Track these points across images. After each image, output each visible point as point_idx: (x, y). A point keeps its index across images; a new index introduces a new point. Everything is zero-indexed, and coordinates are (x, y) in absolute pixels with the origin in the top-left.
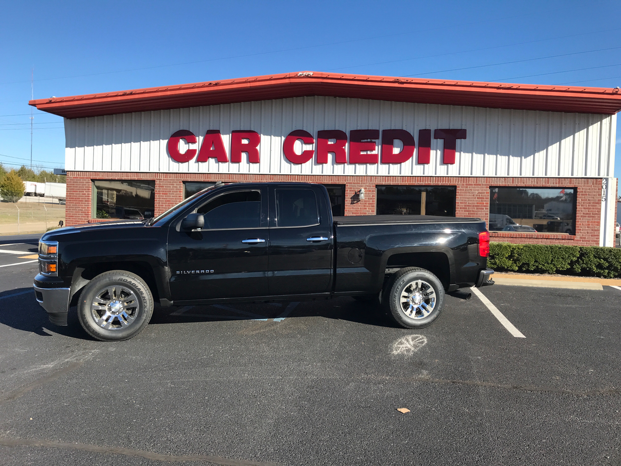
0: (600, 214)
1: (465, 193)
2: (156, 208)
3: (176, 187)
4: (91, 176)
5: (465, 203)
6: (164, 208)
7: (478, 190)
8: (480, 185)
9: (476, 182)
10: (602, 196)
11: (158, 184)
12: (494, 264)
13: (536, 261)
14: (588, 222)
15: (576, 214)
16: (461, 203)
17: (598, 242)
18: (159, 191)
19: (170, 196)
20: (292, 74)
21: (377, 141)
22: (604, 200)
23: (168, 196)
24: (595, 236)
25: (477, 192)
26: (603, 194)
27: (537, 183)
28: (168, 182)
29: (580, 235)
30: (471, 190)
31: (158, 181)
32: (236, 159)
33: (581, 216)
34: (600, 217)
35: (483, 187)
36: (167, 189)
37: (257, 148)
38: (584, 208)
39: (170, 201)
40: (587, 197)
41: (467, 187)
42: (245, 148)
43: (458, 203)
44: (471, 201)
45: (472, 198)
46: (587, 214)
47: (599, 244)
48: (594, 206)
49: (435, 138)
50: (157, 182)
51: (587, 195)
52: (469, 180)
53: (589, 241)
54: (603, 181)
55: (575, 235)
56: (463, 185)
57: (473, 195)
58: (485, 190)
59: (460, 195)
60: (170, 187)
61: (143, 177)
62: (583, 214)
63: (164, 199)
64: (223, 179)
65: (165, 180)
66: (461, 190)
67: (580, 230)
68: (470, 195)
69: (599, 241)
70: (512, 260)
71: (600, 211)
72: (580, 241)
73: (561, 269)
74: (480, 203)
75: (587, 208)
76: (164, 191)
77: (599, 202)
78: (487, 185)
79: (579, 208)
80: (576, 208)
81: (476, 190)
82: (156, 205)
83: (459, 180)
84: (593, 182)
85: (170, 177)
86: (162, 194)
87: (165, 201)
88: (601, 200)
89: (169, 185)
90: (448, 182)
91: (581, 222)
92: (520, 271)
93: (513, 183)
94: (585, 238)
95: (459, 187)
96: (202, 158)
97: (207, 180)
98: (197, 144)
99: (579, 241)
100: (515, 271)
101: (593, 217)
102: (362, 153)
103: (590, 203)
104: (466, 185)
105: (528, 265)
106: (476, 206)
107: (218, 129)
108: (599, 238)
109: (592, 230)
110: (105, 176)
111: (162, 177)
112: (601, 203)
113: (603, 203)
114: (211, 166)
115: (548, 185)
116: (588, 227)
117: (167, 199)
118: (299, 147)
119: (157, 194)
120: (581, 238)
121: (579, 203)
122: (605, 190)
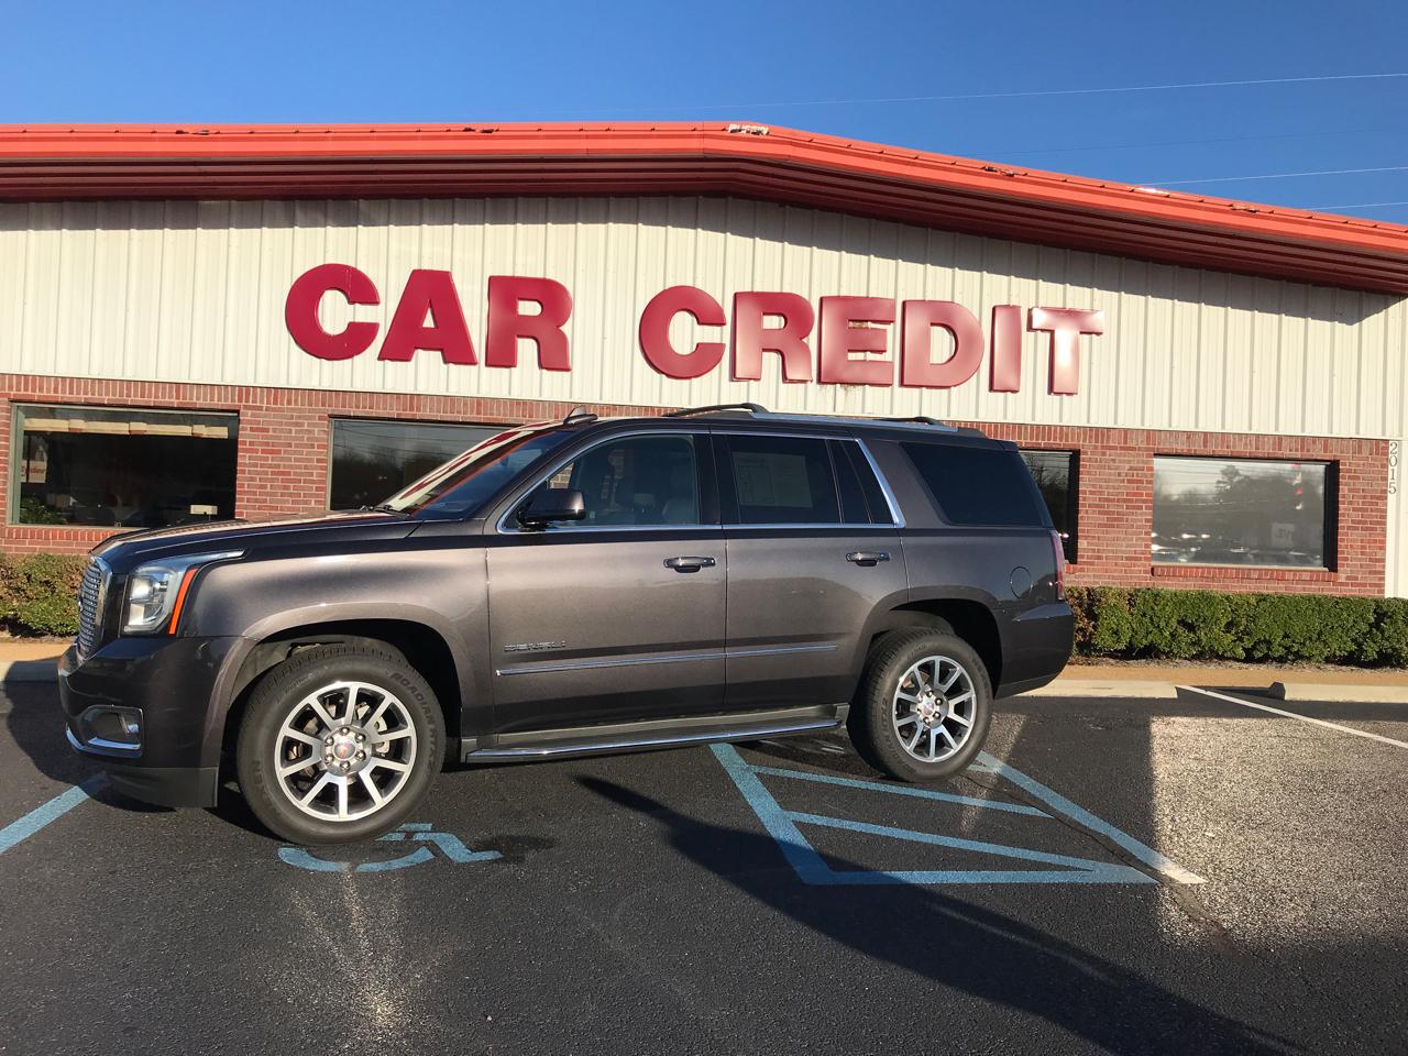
0: (1385, 524)
1: (1099, 467)
2: (241, 493)
3: (309, 432)
4: (11, 388)
5: (1101, 493)
6: (267, 494)
7: (1129, 462)
8: (1133, 449)
9: (1125, 442)
10: (1389, 481)
11: (249, 422)
12: (1193, 644)
13: (1286, 636)
14: (1362, 541)
15: (1337, 521)
16: (1092, 493)
17: (1381, 587)
18: (251, 443)
19: (290, 460)
20: (712, 125)
21: (889, 328)
22: (1392, 490)
23: (282, 459)
24: (1376, 572)
25: (1127, 466)
26: (1390, 476)
27: (1257, 448)
28: (282, 417)
29: (1345, 572)
30: (1114, 460)
31: (250, 412)
32: (501, 356)
33: (1349, 528)
34: (1384, 530)
35: (1138, 455)
36: (278, 438)
37: (561, 328)
38: (1354, 510)
39: (289, 473)
40: (1360, 485)
41: (1104, 454)
42: (525, 327)
43: (1085, 492)
44: (1114, 488)
45: (1116, 481)
46: (1359, 522)
47: (1383, 592)
48: (1372, 504)
49: (1030, 328)
50: (246, 416)
51: (1358, 478)
52: (1108, 437)
53: (1365, 585)
54: (1391, 448)
55: (1336, 571)
56: (1096, 447)
57: (1119, 475)
58: (1143, 462)
59: (1089, 473)
60: (290, 431)
61: (198, 399)
62: (1353, 522)
63: (270, 466)
64: (459, 412)
65: (274, 410)
66: (1090, 460)
67: (1346, 559)
68: (1110, 474)
69: (1383, 585)
70: (1233, 632)
71: (1385, 517)
72: (1347, 584)
73: (1338, 653)
74: (1135, 494)
75: (1359, 510)
76: (267, 444)
77: (1383, 497)
78: (1148, 449)
79: (1345, 509)
80: (1338, 509)
81: (1124, 461)
82: (243, 486)
83: (1085, 434)
84: (1371, 449)
85: (289, 403)
86: (263, 451)
87: (273, 473)
88: (1385, 491)
89: (286, 424)
90: (1061, 440)
91: (1348, 539)
92: (1249, 658)
93: (1205, 446)
94: (1356, 578)
95: (1086, 453)
96: (397, 350)
97: (408, 414)
98: (381, 306)
99: (1345, 584)
100: (1238, 660)
101: (1372, 529)
102: (852, 356)
103: (1365, 497)
104: (1102, 447)
105: (1269, 643)
106: (1125, 501)
107: (445, 269)
108: (1383, 579)
109: (1371, 560)
110: (64, 392)
111: (262, 401)
112: (1386, 498)
113: (1391, 498)
114: (427, 374)
115: (1279, 454)
116: (1362, 553)
117: (279, 466)
118: (684, 333)
119: (247, 451)
120: (1348, 578)
121: (1344, 496)
122: (1396, 468)
